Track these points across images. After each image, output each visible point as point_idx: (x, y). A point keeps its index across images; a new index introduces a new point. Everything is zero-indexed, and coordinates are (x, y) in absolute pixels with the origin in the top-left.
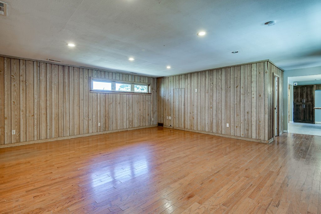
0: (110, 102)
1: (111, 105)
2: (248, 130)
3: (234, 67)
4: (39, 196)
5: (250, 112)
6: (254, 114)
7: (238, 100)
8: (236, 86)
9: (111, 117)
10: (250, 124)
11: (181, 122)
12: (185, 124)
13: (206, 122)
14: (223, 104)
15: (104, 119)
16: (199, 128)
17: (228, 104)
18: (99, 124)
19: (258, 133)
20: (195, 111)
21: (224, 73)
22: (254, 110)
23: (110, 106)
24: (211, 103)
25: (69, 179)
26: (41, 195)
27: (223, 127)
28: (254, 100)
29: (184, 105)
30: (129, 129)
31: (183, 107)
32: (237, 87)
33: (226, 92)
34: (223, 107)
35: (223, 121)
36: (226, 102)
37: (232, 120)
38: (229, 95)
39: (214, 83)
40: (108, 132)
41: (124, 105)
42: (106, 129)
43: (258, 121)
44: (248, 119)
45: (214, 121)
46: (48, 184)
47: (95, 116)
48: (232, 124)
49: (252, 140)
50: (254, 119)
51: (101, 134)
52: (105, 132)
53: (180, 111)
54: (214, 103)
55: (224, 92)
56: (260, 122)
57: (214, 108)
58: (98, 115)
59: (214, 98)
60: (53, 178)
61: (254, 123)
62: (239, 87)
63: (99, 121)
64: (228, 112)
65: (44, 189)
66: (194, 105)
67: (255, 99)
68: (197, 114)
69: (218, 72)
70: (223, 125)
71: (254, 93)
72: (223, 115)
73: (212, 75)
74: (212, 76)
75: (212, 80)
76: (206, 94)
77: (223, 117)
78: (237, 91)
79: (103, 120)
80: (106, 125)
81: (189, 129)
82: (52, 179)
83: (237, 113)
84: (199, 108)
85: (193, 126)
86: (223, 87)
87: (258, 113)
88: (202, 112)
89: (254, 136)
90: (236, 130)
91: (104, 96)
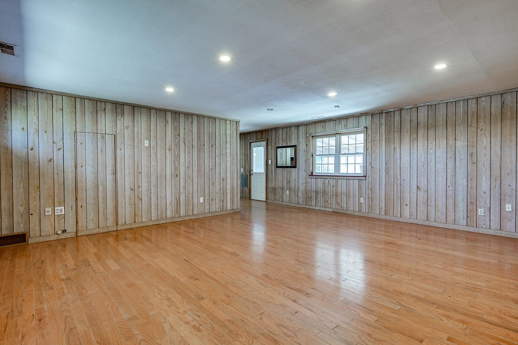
2: (223, 201)
3: (209, 117)
4: (510, 316)
5: (225, 179)
6: (229, 181)
7: (214, 164)
8: (210, 146)
10: (225, 193)
11: (105, 215)
12: (117, 215)
13: (168, 203)
14: (195, 169)
16: (153, 215)
17: (202, 169)
19: (232, 203)
20: (144, 185)
21: (195, 123)
22: (229, 175)
24: (176, 169)
25: (439, 306)
26: (505, 315)
27: (196, 204)
28: (228, 165)
29: (115, 173)
31: (110, 177)
32: (212, 146)
33: (199, 151)
34: (195, 175)
35: (195, 195)
36: (199, 165)
37: (207, 191)
38: (202, 156)
39: (182, 135)
43: (232, 188)
44: (223, 187)
45: (182, 197)
46: (480, 322)
48: (207, 197)
49: (227, 212)
50: (229, 187)
53: (100, 188)
54: (182, 169)
55: (195, 150)
56: (233, 189)
57: (182, 176)
59: (182, 160)
60: (461, 324)
61: (229, 191)
62: (214, 145)
64: (202, 180)
65: (493, 319)
66: (141, 173)
67: (229, 162)
68: (149, 191)
69: (188, 119)
70: (195, 200)
71: (228, 155)
72: (195, 186)
73: (178, 120)
74: (178, 124)
75: (176, 129)
76: (167, 151)
77: (195, 189)
78: (212, 152)
81: (131, 224)
82: (465, 326)
83: (212, 181)
84: (153, 178)
85: (140, 215)
86: (195, 143)
87: (232, 179)
88: (159, 185)
89: (229, 207)
90: (212, 204)
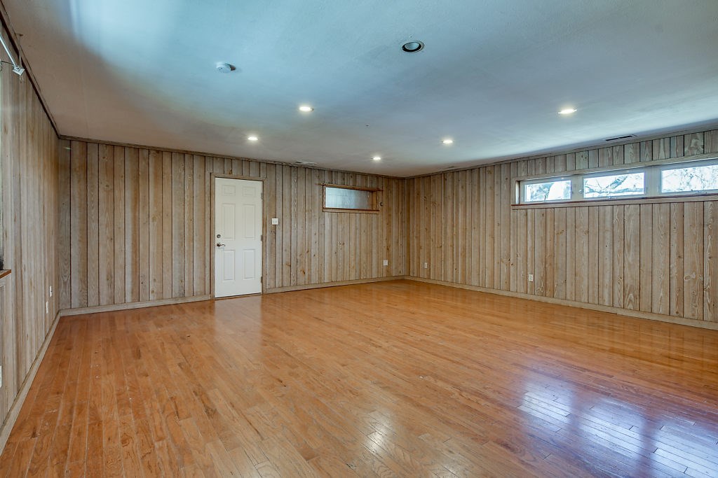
0: (558, 227)
1: (560, 236)
9: (560, 265)
15: (542, 268)
18: (531, 278)
23: (558, 238)
30: (620, 312)
40: (550, 300)
41: (604, 237)
42: (548, 293)
47: (521, 259)
51: (534, 301)
52: (544, 299)
58: (529, 256)
63: (529, 269)
79: (539, 270)
80: (547, 282)
91: (543, 215)
